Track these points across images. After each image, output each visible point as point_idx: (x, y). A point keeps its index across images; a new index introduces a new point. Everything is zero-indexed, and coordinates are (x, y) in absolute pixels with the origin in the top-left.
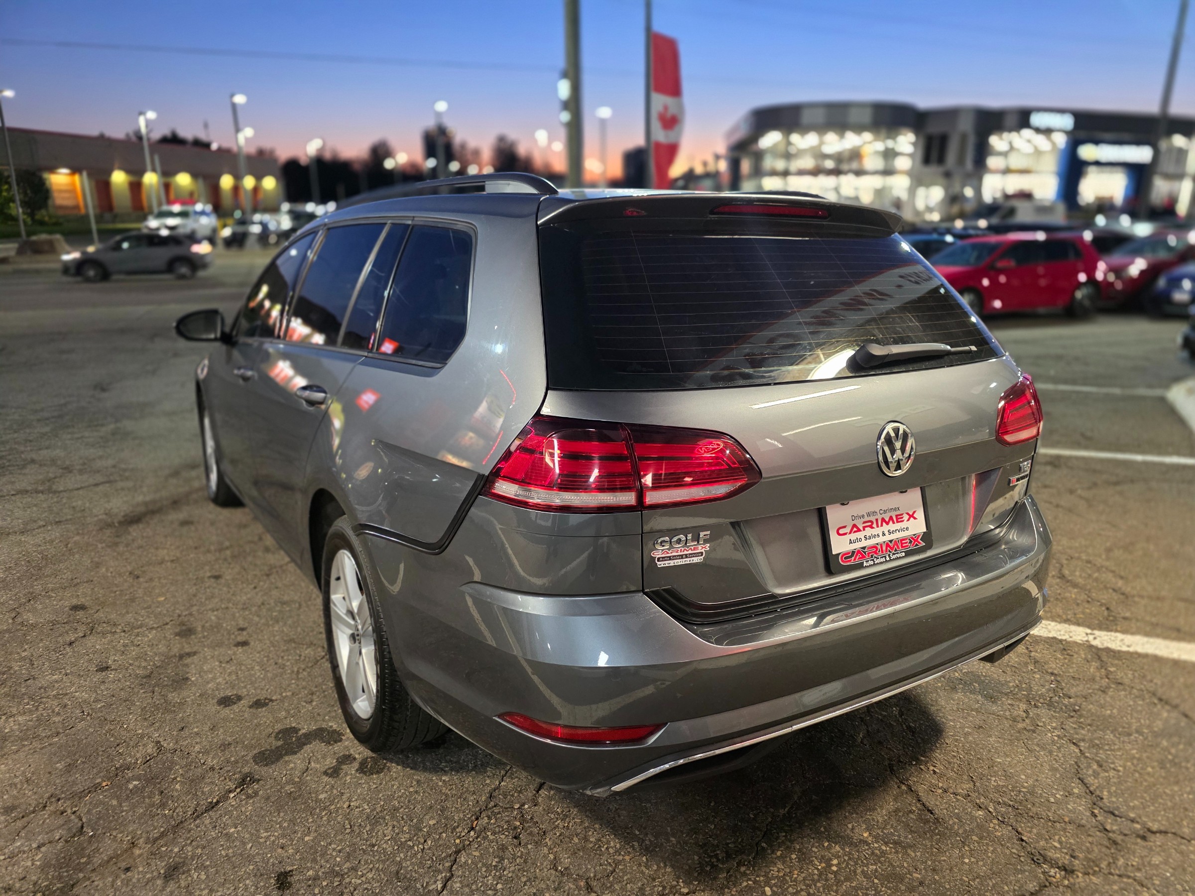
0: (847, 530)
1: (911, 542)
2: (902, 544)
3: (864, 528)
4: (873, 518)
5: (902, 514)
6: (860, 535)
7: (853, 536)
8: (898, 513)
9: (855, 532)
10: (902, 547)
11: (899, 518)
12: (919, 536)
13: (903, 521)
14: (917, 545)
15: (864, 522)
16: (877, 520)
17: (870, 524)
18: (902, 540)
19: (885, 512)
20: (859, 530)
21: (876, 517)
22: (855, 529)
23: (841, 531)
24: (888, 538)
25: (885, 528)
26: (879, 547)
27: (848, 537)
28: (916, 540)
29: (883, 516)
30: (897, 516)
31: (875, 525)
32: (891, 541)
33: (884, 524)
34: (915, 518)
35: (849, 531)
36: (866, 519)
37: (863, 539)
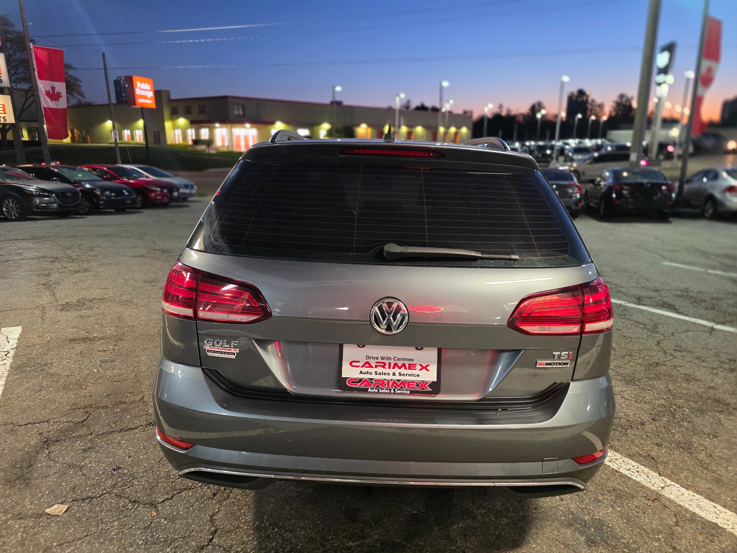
0: (361, 364)
1: (418, 385)
2: (409, 385)
3: (376, 367)
4: (387, 362)
5: (416, 365)
6: (373, 370)
7: (365, 370)
8: (411, 362)
9: (367, 367)
10: (408, 387)
11: (411, 367)
12: (427, 383)
13: (416, 369)
14: (423, 389)
15: (377, 363)
16: (390, 364)
17: (383, 364)
18: (409, 382)
19: (399, 359)
20: (371, 366)
21: (390, 361)
22: (367, 364)
23: (354, 364)
24: (397, 377)
25: (397, 370)
26: (386, 382)
27: (360, 369)
28: (424, 386)
29: (397, 362)
30: (409, 365)
31: (387, 366)
32: (398, 381)
33: (396, 367)
34: (427, 370)
35: (361, 365)
36: (380, 360)
37: (374, 373)
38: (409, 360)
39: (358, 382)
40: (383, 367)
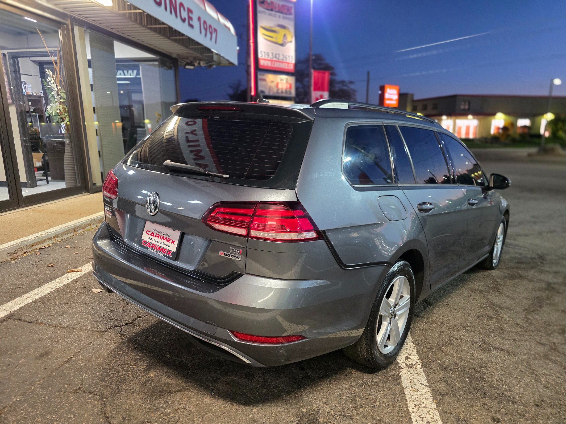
0: (150, 233)
1: (167, 252)
2: (164, 251)
3: (156, 236)
4: (160, 235)
5: (170, 239)
6: (153, 238)
7: (151, 237)
8: (169, 238)
9: (152, 235)
10: (164, 252)
11: (168, 240)
12: (171, 252)
13: (169, 242)
14: (169, 255)
15: (157, 234)
16: (161, 236)
17: (158, 236)
18: (165, 249)
19: (165, 234)
20: (153, 236)
21: (161, 235)
22: (152, 234)
23: (148, 232)
24: (162, 245)
25: (163, 241)
26: (156, 246)
27: (149, 236)
28: (169, 253)
29: (164, 236)
31: (159, 237)
32: (161, 247)
33: (163, 239)
34: (174, 244)
35: (150, 234)
36: (158, 233)
37: (154, 240)
38: (169, 236)
39: (146, 243)
40: (158, 237)
